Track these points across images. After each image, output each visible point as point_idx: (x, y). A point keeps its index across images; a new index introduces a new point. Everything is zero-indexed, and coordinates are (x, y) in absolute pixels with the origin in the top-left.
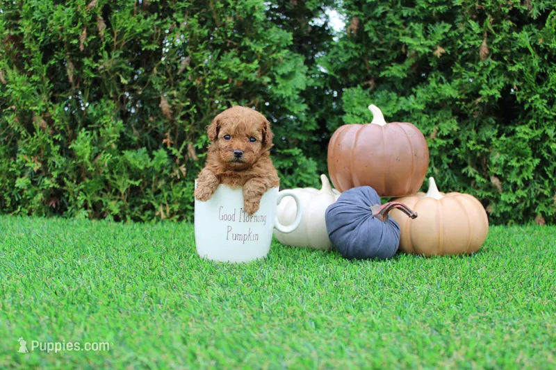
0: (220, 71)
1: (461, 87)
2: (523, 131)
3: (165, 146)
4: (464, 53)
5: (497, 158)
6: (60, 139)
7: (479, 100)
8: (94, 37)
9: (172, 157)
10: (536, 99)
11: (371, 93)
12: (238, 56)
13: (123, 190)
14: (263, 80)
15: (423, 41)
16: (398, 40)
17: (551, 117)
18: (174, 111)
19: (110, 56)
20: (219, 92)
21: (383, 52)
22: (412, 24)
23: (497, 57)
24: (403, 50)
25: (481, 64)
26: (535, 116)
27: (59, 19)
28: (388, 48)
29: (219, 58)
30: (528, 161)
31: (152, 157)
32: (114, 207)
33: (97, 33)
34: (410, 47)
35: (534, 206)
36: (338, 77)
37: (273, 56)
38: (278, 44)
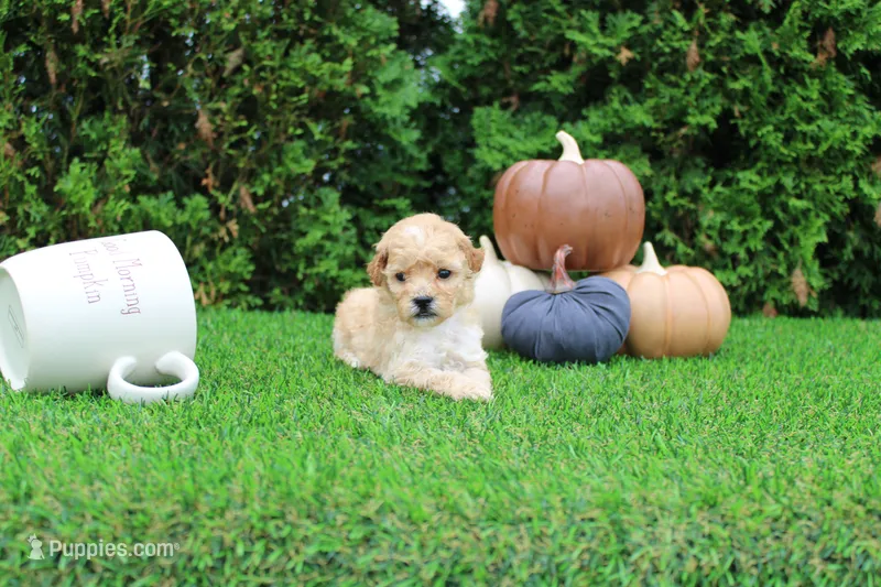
0: (292, 73)
1: (656, 111)
2: (749, 179)
3: (204, 191)
4: (662, 59)
5: (710, 218)
6: (37, 176)
7: (683, 131)
8: (96, 11)
9: (215, 208)
10: (768, 132)
11: (513, 115)
12: (318, 51)
14: (355, 89)
15: (601, 40)
16: (562, 35)
17: (790, 159)
18: (219, 135)
19: (119, 45)
20: (292, 107)
21: (536, 54)
22: (583, 12)
23: (712, 67)
24: (567, 52)
25: (688, 77)
26: (764, 157)
28: (542, 47)
29: (287, 54)
30: (755, 223)
31: (181, 206)
33: (99, 4)
34: (581, 48)
35: (762, 290)
36: (463, 89)
37: (373, 53)
38: (377, 35)
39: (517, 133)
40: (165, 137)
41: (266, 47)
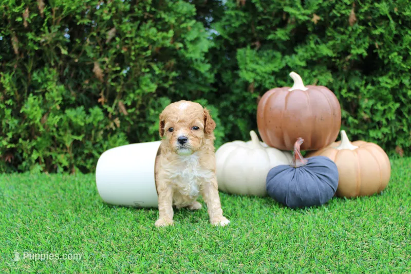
0: (142, 39)
1: (333, 48)
2: (386, 82)
3: (100, 105)
4: (335, 20)
5: (366, 103)
6: (11, 104)
7: (349, 57)
8: (36, 15)
9: (106, 112)
10: (395, 56)
11: (258, 52)
12: (155, 26)
13: (68, 144)
14: (175, 45)
15: (303, 11)
16: (282, 9)
17: (407, 70)
18: (106, 74)
19: (50, 31)
20: (143, 57)
21: (268, 19)
23: (363, 23)
24: (284, 18)
25: (350, 29)
26: (393, 69)
28: (271, 15)
29: (138, 29)
30: (390, 105)
31: (88, 113)
32: (63, 159)
33: (38, 11)
34: (292, 16)
35: (395, 139)
36: (231, 40)
37: (184, 25)
38: (185, 15)
39: (260, 62)
40: (77, 76)
41: (127, 26)
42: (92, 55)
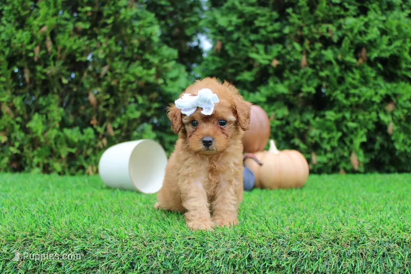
0: (130, 75)
1: (289, 87)
2: (331, 115)
3: (92, 126)
4: (291, 64)
5: (314, 132)
6: (20, 121)
7: (301, 95)
8: (44, 52)
9: (97, 133)
10: (338, 94)
12: (142, 65)
13: (64, 155)
14: (157, 81)
15: (265, 56)
16: (248, 56)
17: (347, 106)
18: (98, 102)
19: (55, 65)
20: (130, 89)
21: (238, 64)
22: (257, 45)
23: (313, 66)
24: (251, 63)
25: (302, 71)
26: (337, 105)
27: (20, 39)
28: (241, 61)
29: (128, 67)
30: (334, 134)
31: (82, 133)
32: (58, 166)
33: (46, 48)
34: (256, 61)
35: (338, 164)
37: (166, 65)
38: (167, 57)
40: (76, 104)
41: (119, 66)
42: (87, 86)
